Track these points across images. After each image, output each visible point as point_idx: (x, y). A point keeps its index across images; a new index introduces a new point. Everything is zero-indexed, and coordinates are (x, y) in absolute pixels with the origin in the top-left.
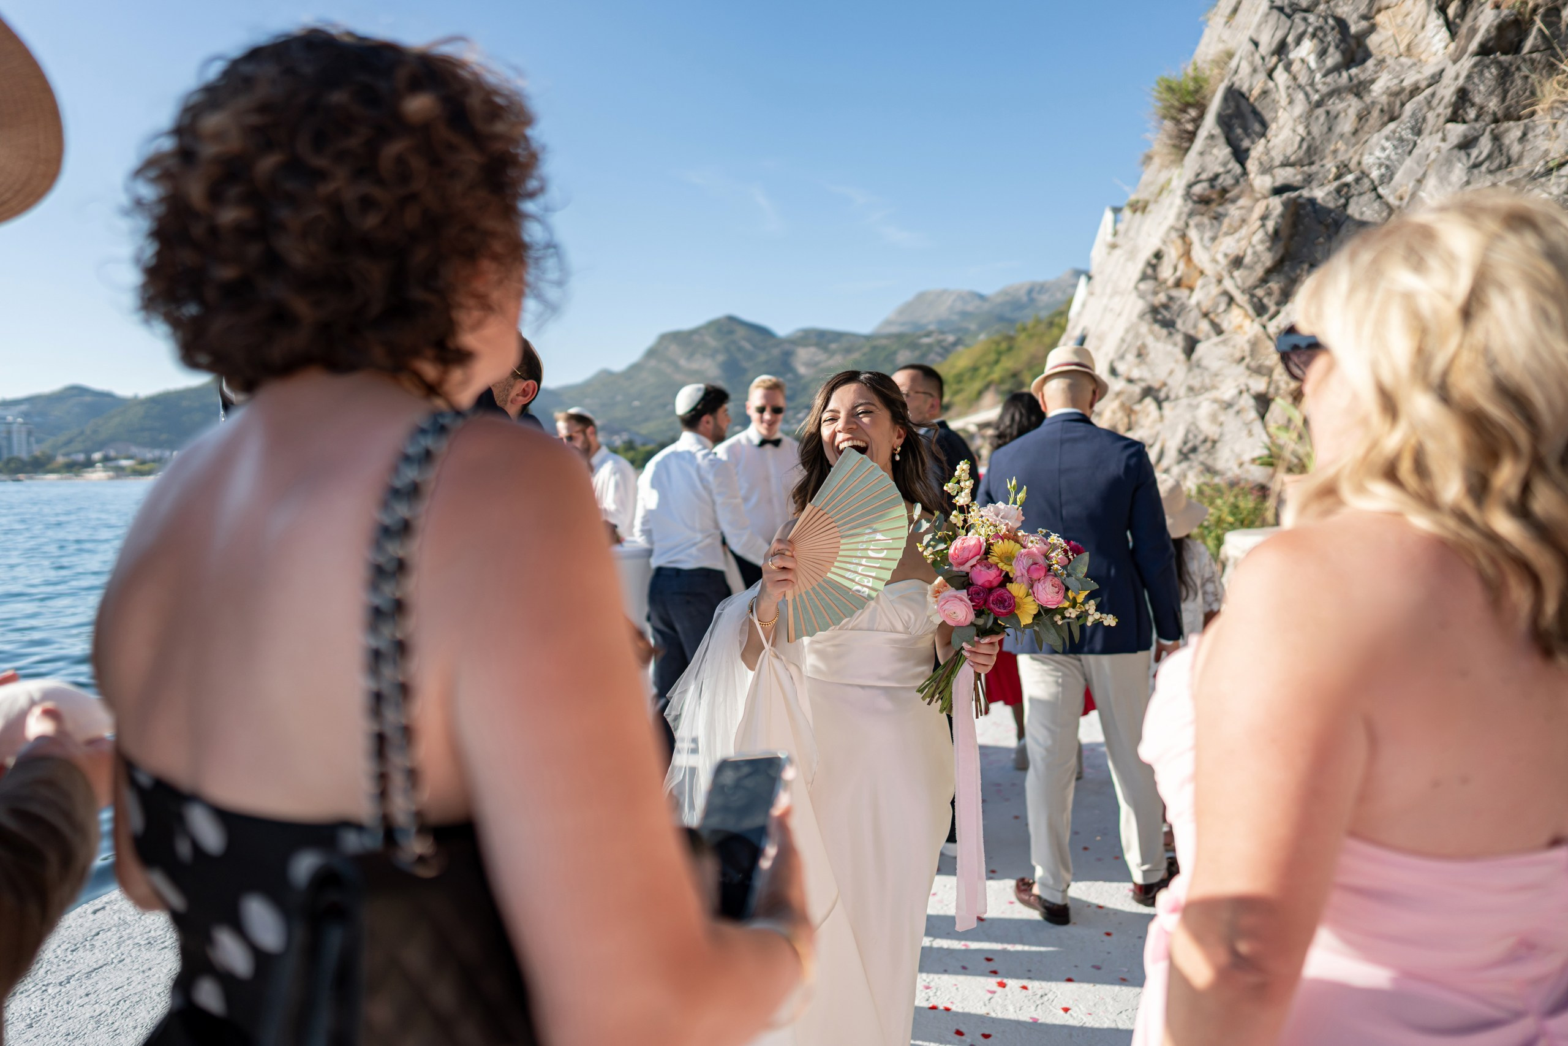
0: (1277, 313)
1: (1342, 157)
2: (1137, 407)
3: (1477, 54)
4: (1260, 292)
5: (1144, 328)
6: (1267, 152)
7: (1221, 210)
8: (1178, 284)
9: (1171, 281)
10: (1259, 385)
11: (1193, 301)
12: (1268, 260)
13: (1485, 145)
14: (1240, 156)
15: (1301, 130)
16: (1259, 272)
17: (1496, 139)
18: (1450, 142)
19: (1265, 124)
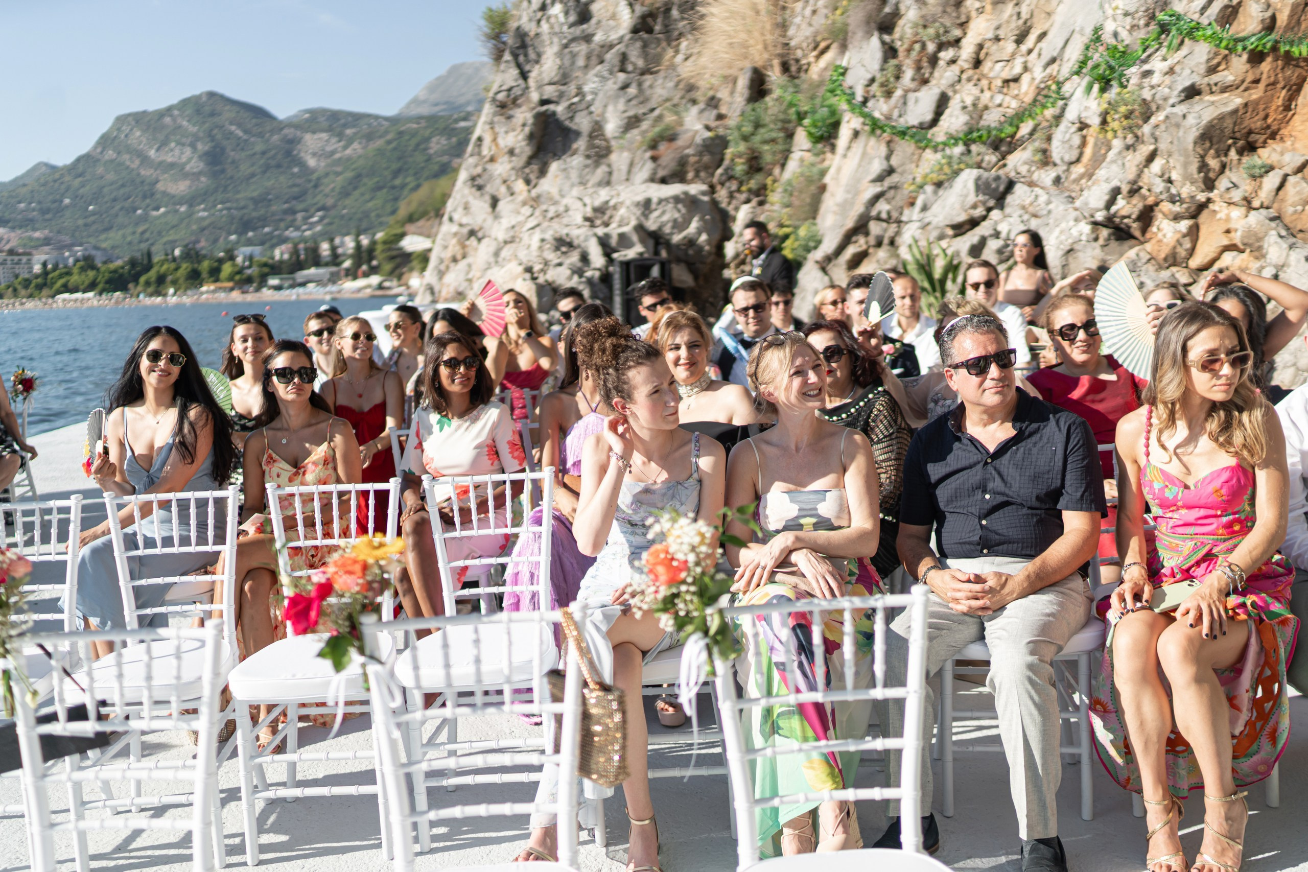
0: (537, 183)
1: (579, 82)
3: (633, 32)
4: (527, 170)
6: (540, 74)
7: (511, 113)
8: (492, 159)
9: (487, 158)
11: (497, 172)
13: (632, 90)
14: (524, 75)
15: (558, 61)
16: (525, 158)
17: (640, 85)
18: (619, 85)
19: (539, 55)
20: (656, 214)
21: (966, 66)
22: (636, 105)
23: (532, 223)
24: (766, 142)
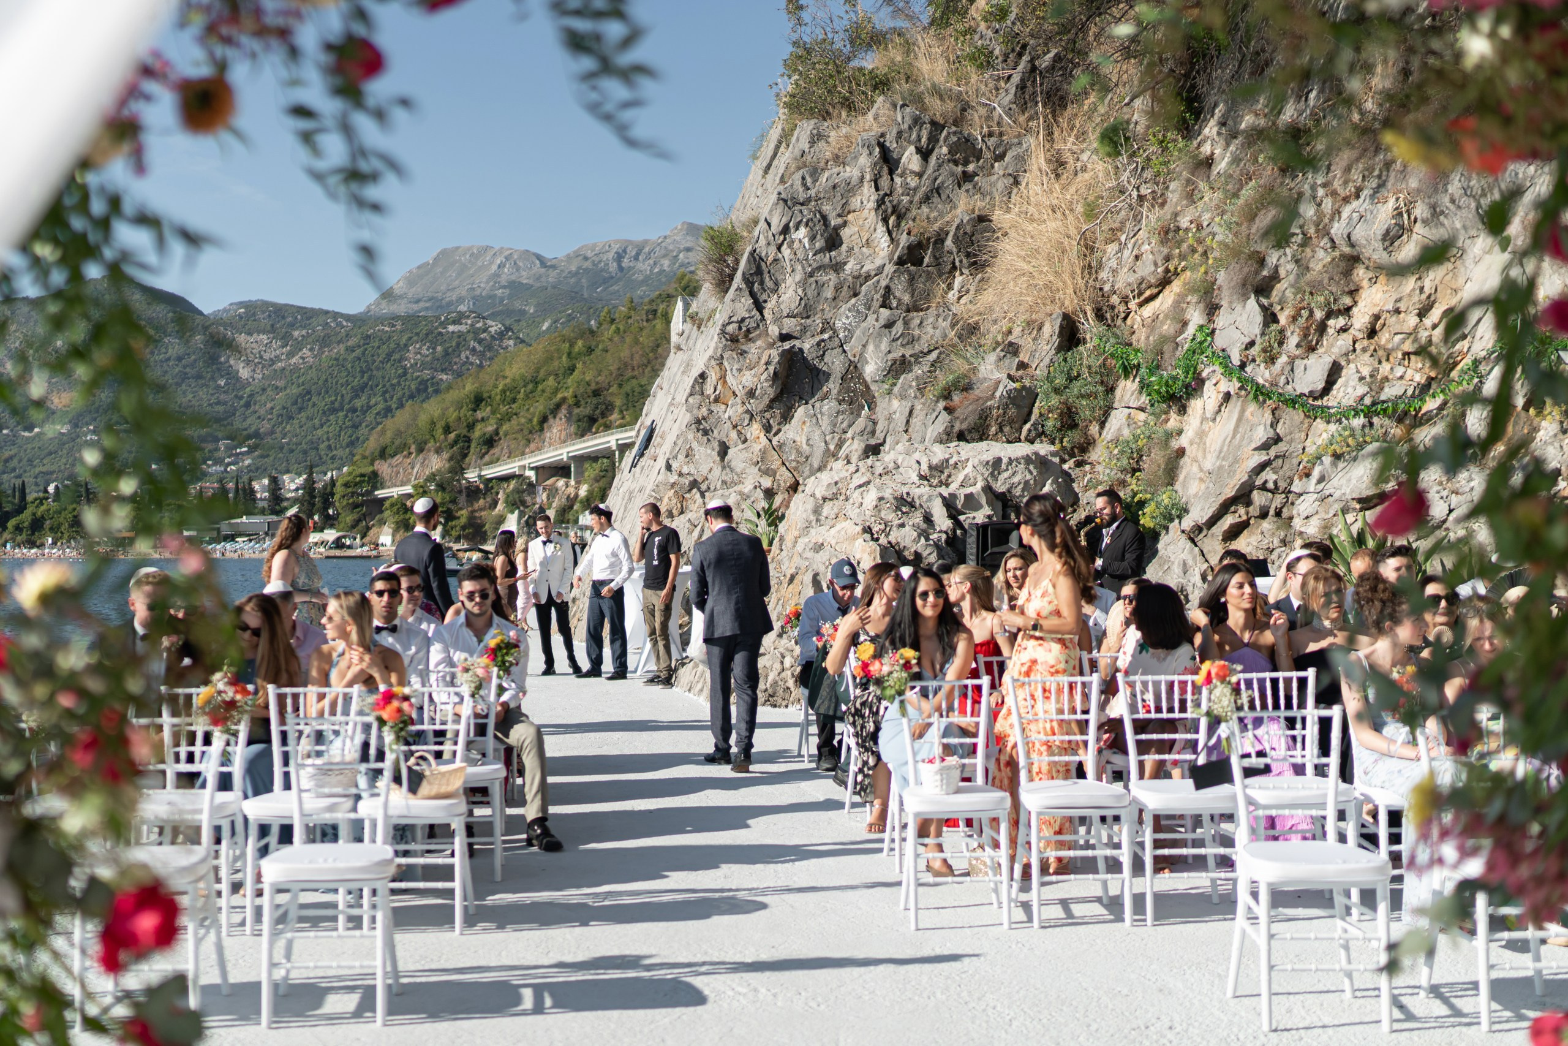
0: (779, 430)
1: (828, 316)
2: (687, 496)
3: (897, 264)
5: (690, 436)
6: (778, 305)
7: (744, 348)
8: (717, 400)
9: (712, 398)
10: (767, 483)
11: (726, 415)
12: (771, 393)
13: (899, 328)
14: (759, 306)
15: (800, 291)
16: (766, 401)
17: (906, 323)
18: (882, 322)
19: (777, 284)
20: (1006, 475)
21: (1360, 335)
22: (903, 345)
23: (858, 479)
24: (1082, 396)
